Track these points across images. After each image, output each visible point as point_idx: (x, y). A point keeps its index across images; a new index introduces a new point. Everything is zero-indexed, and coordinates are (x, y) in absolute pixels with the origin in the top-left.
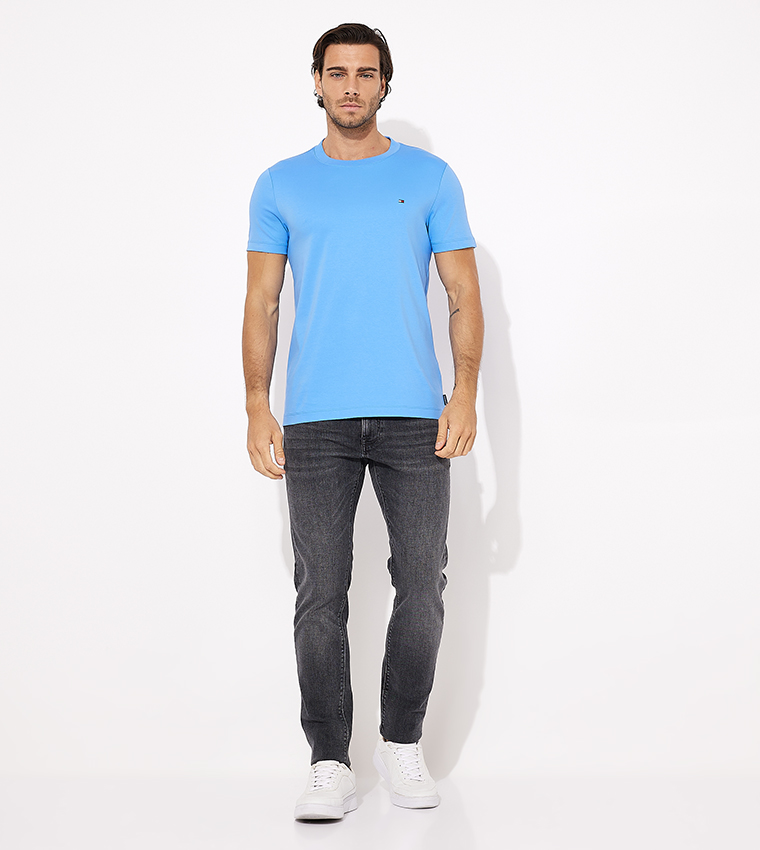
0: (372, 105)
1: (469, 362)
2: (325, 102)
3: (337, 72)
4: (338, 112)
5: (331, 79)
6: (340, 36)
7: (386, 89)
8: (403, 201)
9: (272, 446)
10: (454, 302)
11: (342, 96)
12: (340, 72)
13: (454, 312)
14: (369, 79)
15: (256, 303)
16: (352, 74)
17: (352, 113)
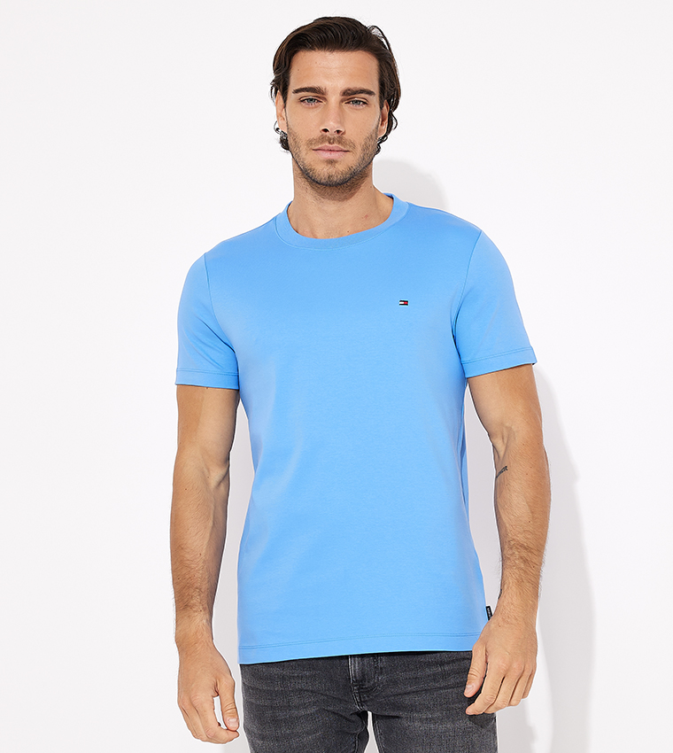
0: (365, 148)
1: (524, 554)
2: (290, 142)
3: (310, 95)
4: (311, 159)
5: (301, 108)
6: (315, 37)
7: (390, 122)
8: (406, 303)
9: (217, 699)
10: (502, 454)
11: (317, 133)
12: (315, 96)
13: (501, 470)
14: (361, 107)
15: (191, 471)
16: (334, 99)
17: (331, 162)
